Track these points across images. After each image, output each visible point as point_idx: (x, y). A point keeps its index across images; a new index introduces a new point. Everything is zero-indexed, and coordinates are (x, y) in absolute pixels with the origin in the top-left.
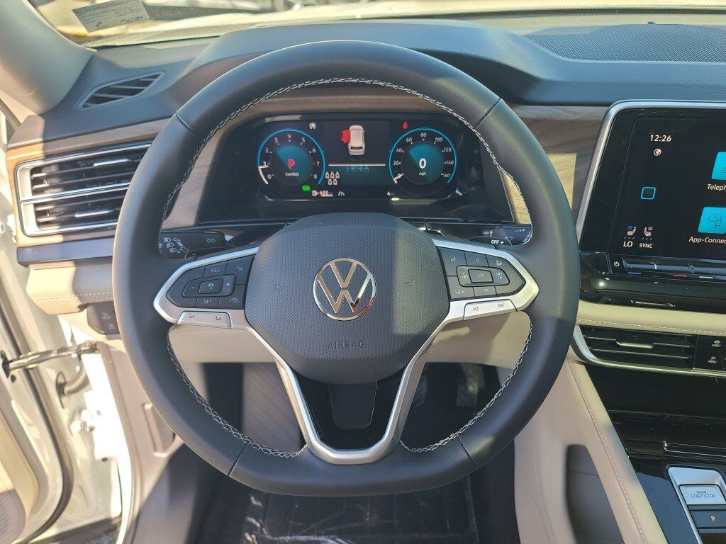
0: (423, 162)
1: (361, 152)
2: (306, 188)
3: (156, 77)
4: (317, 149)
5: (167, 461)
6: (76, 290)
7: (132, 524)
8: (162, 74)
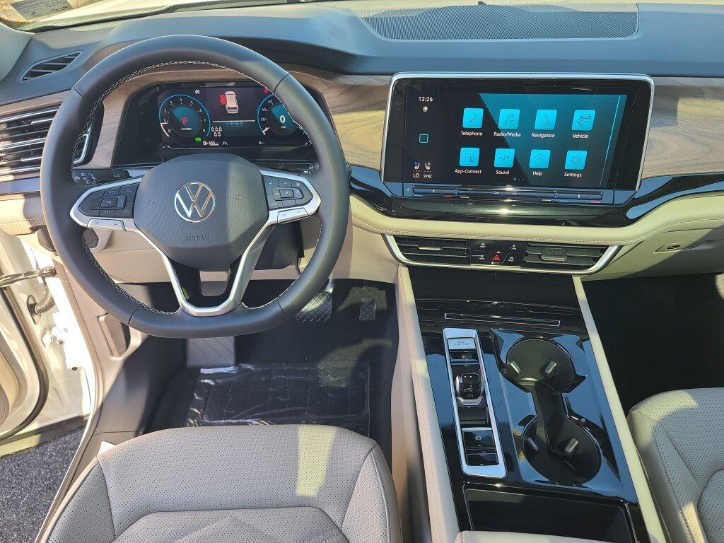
0: (282, 118)
1: (236, 111)
2: (198, 139)
3: (76, 55)
4: (202, 109)
5: (122, 364)
6: (27, 215)
7: (97, 411)
8: (81, 53)
